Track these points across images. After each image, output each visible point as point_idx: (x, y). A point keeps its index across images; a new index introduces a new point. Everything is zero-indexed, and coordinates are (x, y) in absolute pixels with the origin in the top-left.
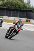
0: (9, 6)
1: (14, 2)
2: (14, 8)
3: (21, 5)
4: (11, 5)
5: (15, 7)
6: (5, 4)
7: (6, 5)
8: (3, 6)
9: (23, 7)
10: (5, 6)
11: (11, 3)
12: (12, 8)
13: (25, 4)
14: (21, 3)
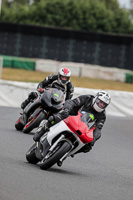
0: (60, 21)
1: (78, 6)
2: (78, 28)
3: (107, 16)
4: (69, 15)
5: (85, 23)
6: (44, 11)
7: (49, 16)
8: (37, 18)
9: (115, 24)
10: (43, 18)
11: (70, 7)
12: (70, 29)
13: (122, 14)
14: (107, 8)
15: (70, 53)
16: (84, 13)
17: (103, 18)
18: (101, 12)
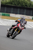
0: (16, 4)
2: (20, 6)
3: (28, 3)
4: (18, 3)
5: (22, 5)
6: (12, 2)
7: (13, 3)
8: (10, 3)
9: (30, 5)
10: (12, 3)
12: (18, 6)
13: (31, 2)
14: (28, 1)
15: (18, 12)
16: (22, 2)
17: (27, 3)
18: (26, 2)
